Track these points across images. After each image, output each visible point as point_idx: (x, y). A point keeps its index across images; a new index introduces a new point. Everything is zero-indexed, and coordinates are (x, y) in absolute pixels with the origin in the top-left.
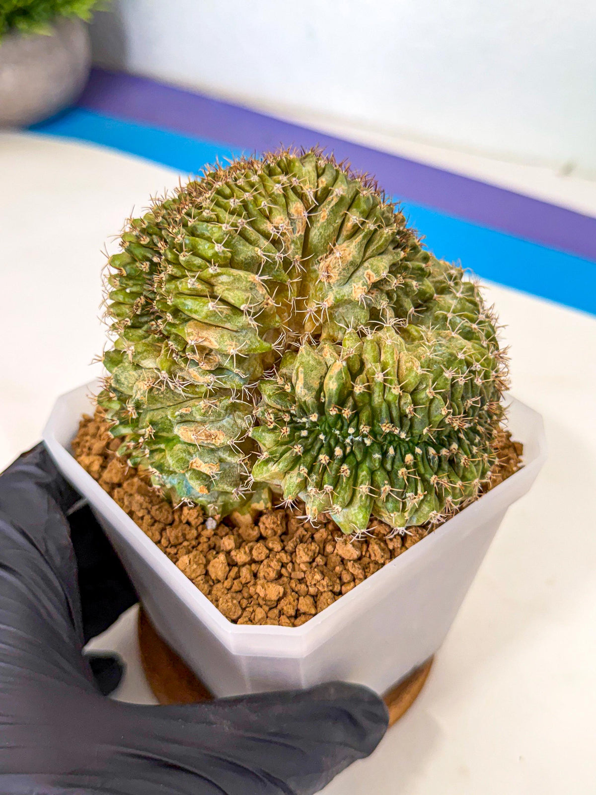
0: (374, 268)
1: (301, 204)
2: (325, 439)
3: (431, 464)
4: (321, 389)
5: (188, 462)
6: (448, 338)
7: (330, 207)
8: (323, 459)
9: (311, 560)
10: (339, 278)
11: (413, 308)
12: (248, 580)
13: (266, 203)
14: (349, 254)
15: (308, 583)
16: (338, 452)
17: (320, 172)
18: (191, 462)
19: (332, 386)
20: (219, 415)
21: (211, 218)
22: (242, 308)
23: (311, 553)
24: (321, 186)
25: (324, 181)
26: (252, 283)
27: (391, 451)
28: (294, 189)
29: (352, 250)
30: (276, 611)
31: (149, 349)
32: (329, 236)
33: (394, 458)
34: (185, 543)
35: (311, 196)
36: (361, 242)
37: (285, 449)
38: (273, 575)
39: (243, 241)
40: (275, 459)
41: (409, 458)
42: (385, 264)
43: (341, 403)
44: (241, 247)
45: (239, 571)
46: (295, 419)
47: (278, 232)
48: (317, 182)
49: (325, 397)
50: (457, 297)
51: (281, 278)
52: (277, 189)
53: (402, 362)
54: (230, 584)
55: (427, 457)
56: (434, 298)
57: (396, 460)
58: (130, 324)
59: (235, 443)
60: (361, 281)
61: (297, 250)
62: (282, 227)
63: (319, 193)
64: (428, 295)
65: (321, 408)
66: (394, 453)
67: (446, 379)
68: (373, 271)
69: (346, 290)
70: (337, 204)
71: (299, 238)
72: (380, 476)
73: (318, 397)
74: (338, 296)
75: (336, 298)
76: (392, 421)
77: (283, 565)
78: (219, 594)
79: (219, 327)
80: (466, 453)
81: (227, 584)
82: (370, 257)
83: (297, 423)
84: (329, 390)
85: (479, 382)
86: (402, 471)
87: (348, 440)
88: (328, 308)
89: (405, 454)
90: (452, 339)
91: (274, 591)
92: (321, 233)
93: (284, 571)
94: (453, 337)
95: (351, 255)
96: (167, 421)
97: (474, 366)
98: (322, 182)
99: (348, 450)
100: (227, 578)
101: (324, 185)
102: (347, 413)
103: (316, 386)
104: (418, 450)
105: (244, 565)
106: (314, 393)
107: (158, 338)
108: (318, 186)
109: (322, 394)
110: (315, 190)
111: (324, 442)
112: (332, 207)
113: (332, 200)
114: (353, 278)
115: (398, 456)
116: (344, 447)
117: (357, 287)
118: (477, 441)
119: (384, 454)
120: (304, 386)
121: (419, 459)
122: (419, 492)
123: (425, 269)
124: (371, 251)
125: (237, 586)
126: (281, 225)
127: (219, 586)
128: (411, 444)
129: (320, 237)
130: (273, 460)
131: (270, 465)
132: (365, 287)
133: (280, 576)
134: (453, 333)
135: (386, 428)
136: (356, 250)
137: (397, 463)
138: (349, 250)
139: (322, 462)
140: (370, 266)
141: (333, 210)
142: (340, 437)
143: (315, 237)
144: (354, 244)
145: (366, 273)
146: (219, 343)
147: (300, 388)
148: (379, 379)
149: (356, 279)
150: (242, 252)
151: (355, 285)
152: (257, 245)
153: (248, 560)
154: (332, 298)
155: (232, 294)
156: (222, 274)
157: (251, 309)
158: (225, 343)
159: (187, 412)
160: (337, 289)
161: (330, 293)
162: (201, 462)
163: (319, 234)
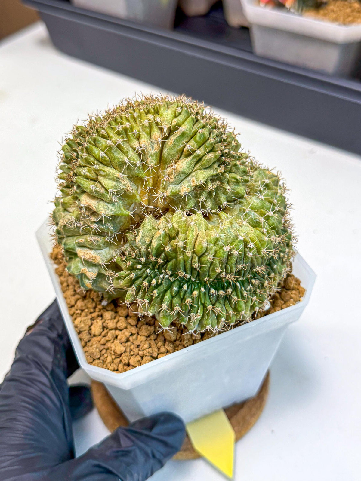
0: (197, 177)
1: (158, 133)
2: (150, 272)
3: (211, 298)
4: (150, 244)
6: (240, 225)
7: (176, 137)
9: (148, 335)
10: (174, 180)
11: (226, 202)
12: (110, 339)
13: (136, 131)
16: (154, 282)
17: (177, 115)
18: (82, 269)
19: (155, 244)
20: (100, 246)
21: (104, 135)
22: (109, 190)
23: (148, 332)
24: (173, 124)
25: (175, 122)
26: (117, 177)
27: (185, 287)
28: (157, 124)
30: (118, 360)
32: (174, 154)
33: (186, 291)
34: (86, 310)
35: (166, 129)
36: (191, 161)
38: (124, 339)
39: (118, 151)
40: (122, 278)
41: (196, 293)
42: (204, 176)
43: (158, 255)
44: (117, 155)
45: (107, 333)
46: (137, 257)
47: (140, 149)
48: (172, 121)
49: (150, 249)
50: (260, 199)
51: (141, 175)
52: (146, 122)
53: (199, 237)
54: (100, 339)
55: (209, 294)
56: (244, 197)
57: (187, 293)
59: (105, 264)
60: (188, 184)
61: (152, 160)
62: (143, 146)
63: (171, 128)
64: (240, 195)
65: (147, 255)
66: (186, 288)
67: (224, 251)
68: (196, 179)
69: (178, 187)
70: (180, 136)
71: (155, 153)
72: (176, 301)
73: (147, 248)
75: (172, 191)
76: (185, 271)
77: (132, 335)
78: (94, 343)
79: (100, 199)
80: (237, 295)
81: (99, 338)
82: (196, 170)
84: (153, 246)
85: (250, 254)
86: (189, 300)
87: (161, 276)
88: (167, 196)
89: (194, 290)
91: (120, 348)
92: (169, 152)
93: (131, 338)
94: (243, 224)
95: (182, 168)
99: (160, 281)
100: (100, 335)
101: (175, 124)
102: (160, 261)
103: (148, 241)
104: (203, 289)
105: (111, 329)
106: (146, 246)
108: (171, 124)
109: (149, 247)
110: (169, 126)
111: (148, 274)
112: (177, 138)
113: (177, 133)
114: (184, 181)
115: (189, 290)
116: (158, 280)
117: (184, 187)
118: (249, 288)
119: (180, 287)
120: (140, 241)
121: (202, 294)
122: (198, 314)
124: (198, 166)
125: (103, 340)
126: (143, 145)
127: (95, 338)
128: (199, 285)
129: (168, 154)
130: (122, 279)
131: (120, 281)
132: (189, 188)
133: (128, 340)
134: (244, 222)
135: (182, 273)
136: (187, 165)
137: (187, 295)
138: (184, 164)
139: (144, 285)
140: (195, 176)
141: (177, 139)
142: (157, 273)
143: (165, 154)
144: (186, 162)
145: (192, 180)
146: (97, 208)
147: (138, 241)
148: (179, 245)
149: (186, 181)
150: (116, 158)
151: (183, 185)
152: (127, 155)
153: (114, 327)
154: (169, 191)
155: (105, 182)
156: (100, 170)
157: (115, 192)
158: (100, 209)
159: (81, 242)
160: (173, 186)
161: (169, 188)
162: (87, 270)
163: (167, 152)
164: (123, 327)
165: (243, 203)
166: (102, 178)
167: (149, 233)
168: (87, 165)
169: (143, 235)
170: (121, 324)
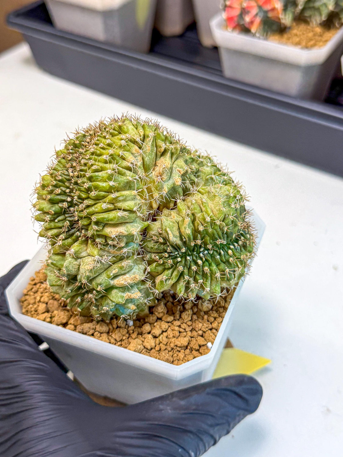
0: (180, 166)
1: (136, 146)
2: (190, 258)
4: (181, 235)
5: (124, 296)
6: (219, 188)
8: (194, 269)
10: (167, 177)
13: (121, 152)
14: (168, 164)
15: (197, 330)
16: (200, 262)
18: (125, 296)
19: (187, 232)
21: (98, 169)
22: (134, 210)
24: (141, 134)
26: (134, 195)
27: (222, 252)
28: (130, 140)
29: (169, 161)
30: (189, 350)
31: (81, 247)
32: (153, 158)
33: (224, 255)
35: (139, 141)
36: (170, 156)
37: (172, 271)
38: (177, 334)
39: (120, 176)
40: (169, 278)
41: (230, 252)
43: (195, 238)
44: (120, 179)
45: (159, 340)
46: (171, 254)
47: (134, 165)
48: (139, 133)
49: (185, 238)
52: (123, 143)
54: (159, 347)
55: (235, 248)
57: (226, 255)
58: (64, 238)
59: (145, 278)
60: (177, 175)
61: (142, 171)
65: (184, 244)
68: (180, 168)
69: (171, 181)
70: (153, 141)
71: (141, 164)
72: (222, 266)
73: (181, 239)
74: (169, 186)
75: (168, 188)
77: (179, 327)
78: (155, 354)
79: (123, 223)
81: (157, 348)
82: (175, 162)
83: (172, 256)
84: (187, 234)
86: (231, 260)
87: (201, 255)
88: (166, 193)
89: (228, 251)
90: (221, 188)
93: (181, 330)
94: (221, 187)
95: (169, 164)
96: (106, 280)
97: (237, 197)
98: (141, 132)
99: (204, 259)
100: (156, 345)
101: (143, 133)
102: (199, 242)
103: (178, 235)
104: (231, 247)
105: (160, 335)
106: (179, 238)
107: (84, 240)
109: (183, 237)
110: (140, 137)
111: (190, 260)
113: (150, 139)
114: (172, 175)
115: (226, 253)
116: (201, 259)
119: (220, 254)
123: (194, 158)
124: (174, 158)
126: (133, 161)
127: (153, 351)
128: (227, 245)
129: (150, 160)
131: (167, 281)
132: (180, 177)
134: (221, 185)
135: (219, 242)
136: (170, 160)
137: (227, 257)
138: (167, 162)
139: (194, 270)
140: (177, 166)
141: (152, 144)
142: (196, 254)
143: (148, 161)
144: (168, 158)
145: (177, 171)
146: (127, 231)
147: (172, 239)
148: (208, 220)
149: (174, 174)
150: (122, 181)
151: (175, 178)
152: (125, 175)
153: (161, 332)
154: (166, 188)
155: (126, 204)
156: (118, 197)
157: (138, 209)
158: (130, 230)
159: (116, 272)
160: (167, 183)
161: (164, 186)
162: (130, 294)
163: (149, 158)
164: (167, 327)
165: (200, 175)
166: (121, 203)
167: (174, 228)
168: (96, 202)
169: (171, 231)
170: (165, 326)
